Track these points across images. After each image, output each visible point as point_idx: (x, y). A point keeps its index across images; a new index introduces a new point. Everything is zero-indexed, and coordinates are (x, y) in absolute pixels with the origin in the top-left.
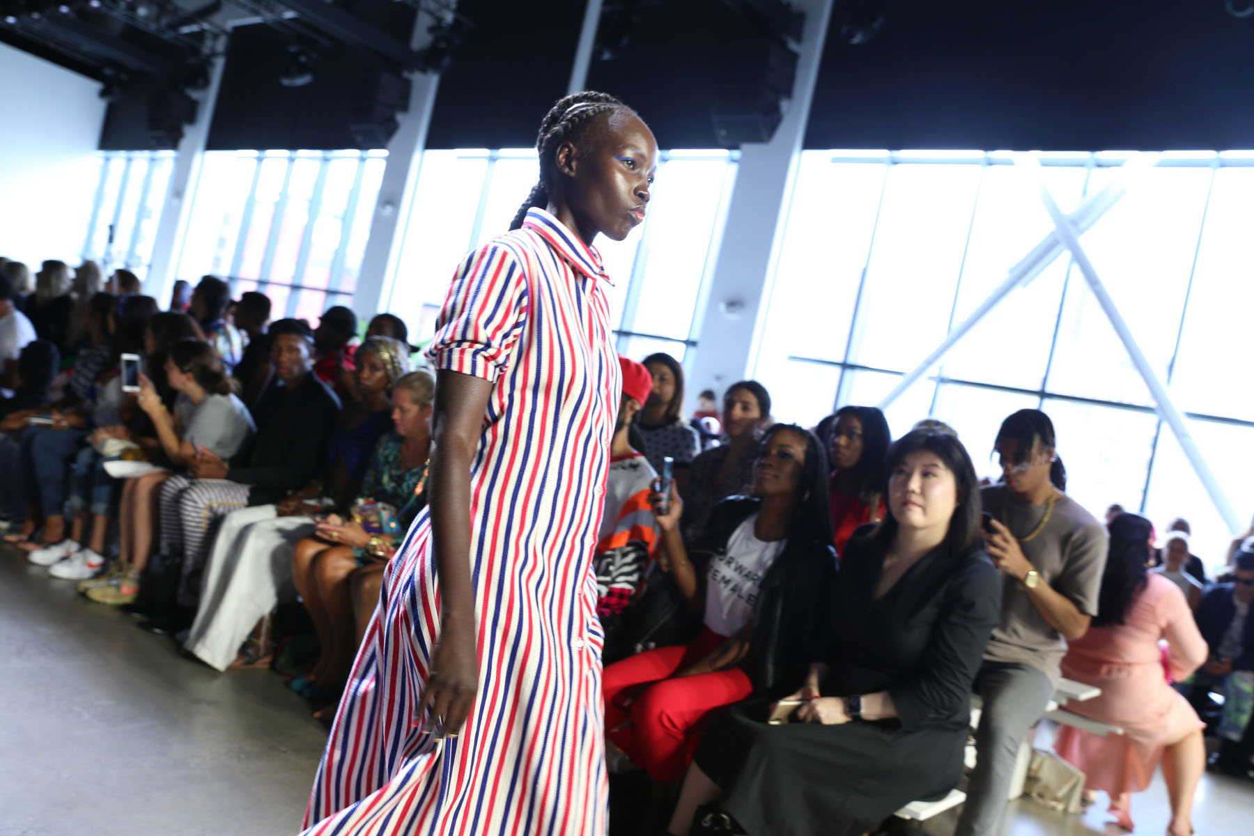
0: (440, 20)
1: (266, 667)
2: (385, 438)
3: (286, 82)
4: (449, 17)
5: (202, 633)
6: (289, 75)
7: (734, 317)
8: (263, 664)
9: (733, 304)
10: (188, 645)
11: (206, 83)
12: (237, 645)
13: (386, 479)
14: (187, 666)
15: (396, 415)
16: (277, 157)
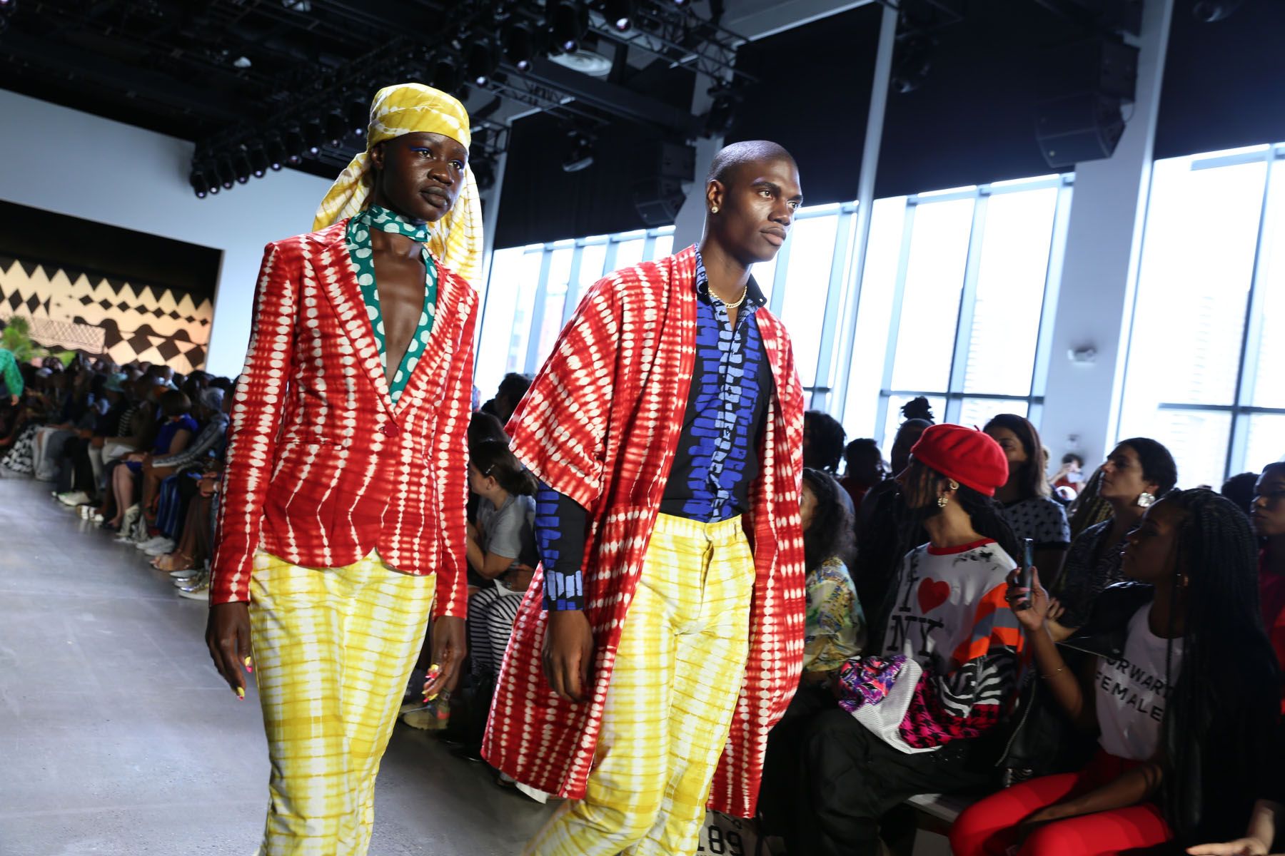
0: (720, 79)
3: (567, 169)
4: (729, 75)
6: (570, 161)
7: (1086, 365)
9: (1084, 350)
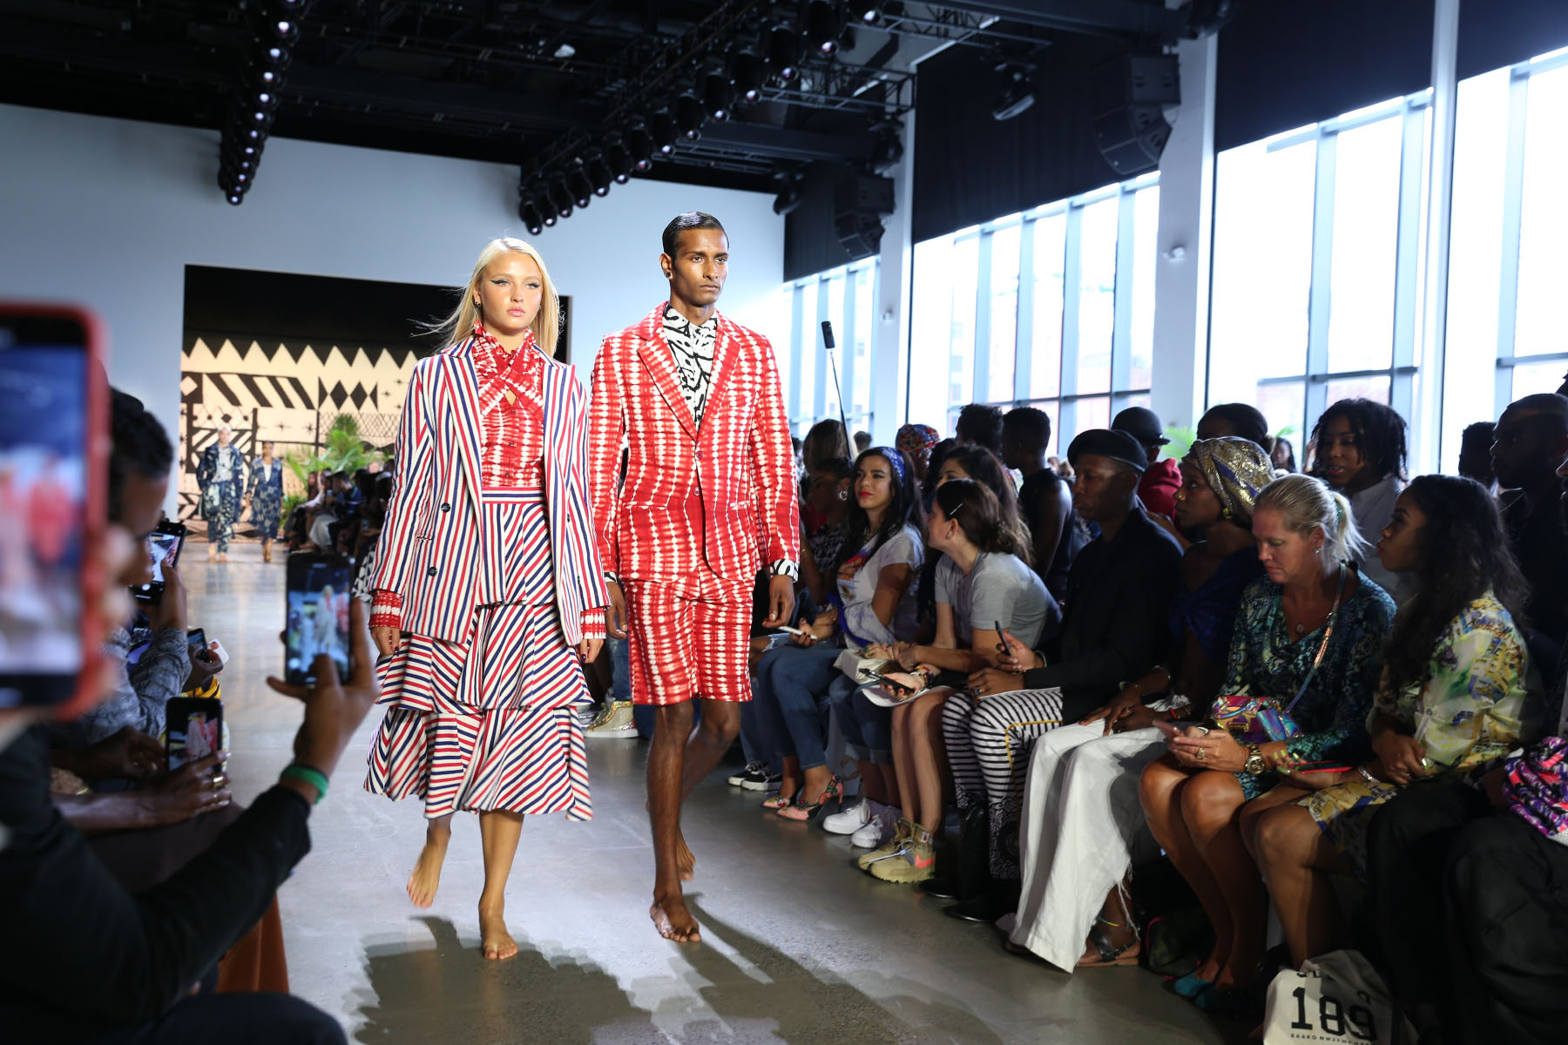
1: (1135, 962)
2: (1254, 590)
3: (999, 117)
5: (1032, 917)
8: (1128, 958)
10: (1016, 938)
11: (900, 150)
12: (1084, 934)
13: (1267, 654)
14: (1022, 967)
15: (1266, 554)
16: (1008, 226)
